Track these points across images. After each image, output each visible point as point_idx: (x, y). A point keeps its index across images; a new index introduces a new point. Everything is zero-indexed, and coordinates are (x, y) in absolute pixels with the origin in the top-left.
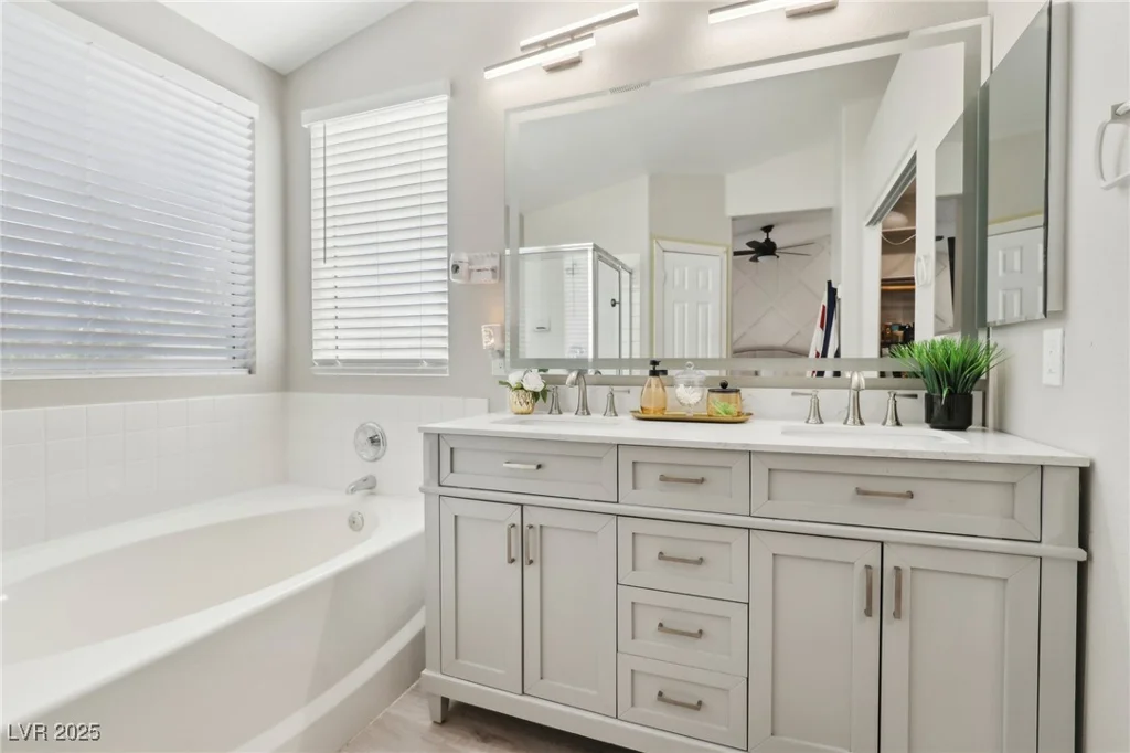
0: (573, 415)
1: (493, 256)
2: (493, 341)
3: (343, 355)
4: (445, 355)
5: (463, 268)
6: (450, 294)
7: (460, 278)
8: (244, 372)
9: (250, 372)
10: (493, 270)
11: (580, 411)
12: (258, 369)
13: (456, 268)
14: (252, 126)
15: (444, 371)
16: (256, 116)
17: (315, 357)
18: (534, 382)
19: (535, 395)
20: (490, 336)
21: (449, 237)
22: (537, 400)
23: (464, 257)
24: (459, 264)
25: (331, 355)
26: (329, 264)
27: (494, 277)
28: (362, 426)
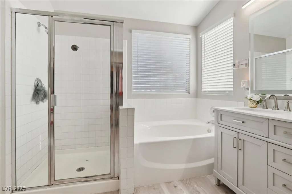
0: (271, 109)
1: (246, 60)
2: (244, 85)
3: (210, 90)
4: (232, 89)
5: (236, 65)
6: (233, 72)
7: (235, 68)
8: (188, 94)
9: (189, 94)
10: (246, 64)
11: (274, 108)
12: (190, 93)
13: (234, 65)
14: (190, 40)
15: (232, 94)
16: (190, 38)
17: (202, 90)
18: (257, 98)
19: (258, 102)
20: (243, 84)
21: (233, 56)
22: (258, 104)
23: (237, 62)
24: (235, 64)
25: (207, 90)
26: (205, 68)
27: (246, 66)
28: (212, 107)
